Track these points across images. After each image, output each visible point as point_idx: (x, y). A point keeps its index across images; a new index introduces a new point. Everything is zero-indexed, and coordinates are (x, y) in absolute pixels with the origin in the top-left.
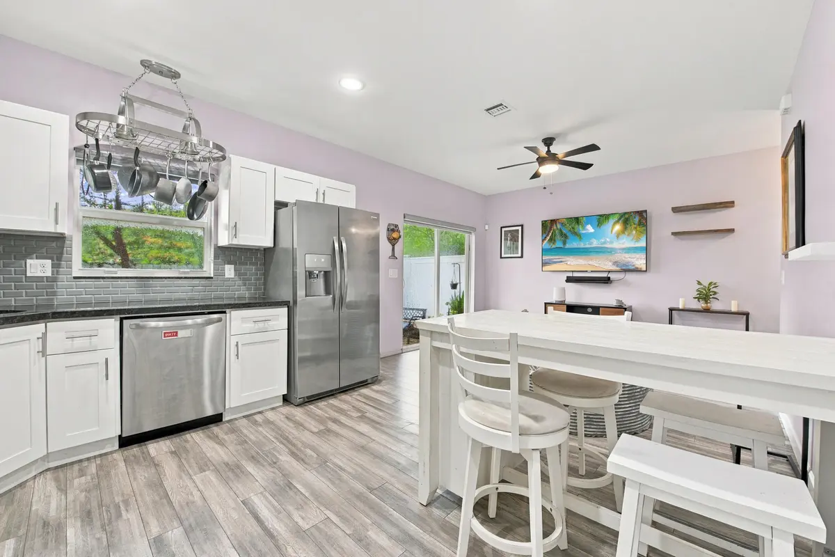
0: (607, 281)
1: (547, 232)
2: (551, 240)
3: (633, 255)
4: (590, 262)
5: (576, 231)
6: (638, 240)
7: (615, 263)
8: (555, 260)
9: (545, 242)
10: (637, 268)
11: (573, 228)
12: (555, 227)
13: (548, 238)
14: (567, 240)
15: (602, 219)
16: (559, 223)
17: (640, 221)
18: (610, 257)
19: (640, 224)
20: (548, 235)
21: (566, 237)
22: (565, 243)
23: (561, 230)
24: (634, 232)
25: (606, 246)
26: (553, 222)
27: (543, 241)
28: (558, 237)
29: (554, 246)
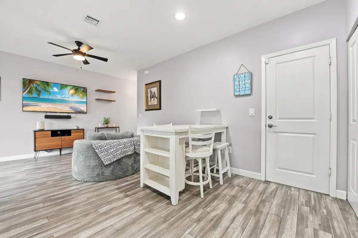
0: (69, 117)
1: (26, 88)
2: (29, 92)
3: (81, 105)
4: (56, 107)
5: (46, 89)
6: (83, 98)
7: (71, 108)
8: (32, 104)
9: (25, 93)
10: (82, 111)
11: (45, 88)
12: (32, 86)
13: (27, 91)
14: (41, 94)
15: (63, 86)
16: (35, 83)
17: (83, 90)
18: (68, 105)
19: (83, 91)
20: (27, 89)
21: (40, 92)
22: (39, 95)
23: (36, 87)
24: (81, 95)
25: (64, 99)
26: (31, 81)
27: (23, 92)
28: (34, 92)
29: (31, 96)
